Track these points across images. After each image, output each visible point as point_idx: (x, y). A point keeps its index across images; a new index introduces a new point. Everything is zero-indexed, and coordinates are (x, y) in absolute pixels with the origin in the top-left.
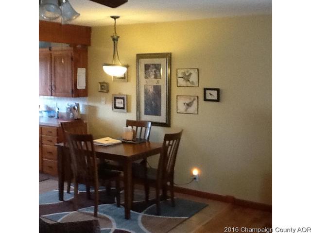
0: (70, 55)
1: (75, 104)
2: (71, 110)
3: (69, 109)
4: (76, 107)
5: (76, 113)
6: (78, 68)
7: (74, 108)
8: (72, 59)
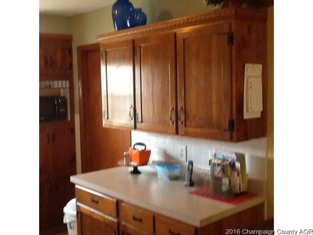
0: (226, 29)
1: (234, 157)
2: (224, 170)
3: (218, 169)
4: (238, 165)
5: (237, 180)
6: (246, 65)
7: (233, 165)
8: (231, 39)
